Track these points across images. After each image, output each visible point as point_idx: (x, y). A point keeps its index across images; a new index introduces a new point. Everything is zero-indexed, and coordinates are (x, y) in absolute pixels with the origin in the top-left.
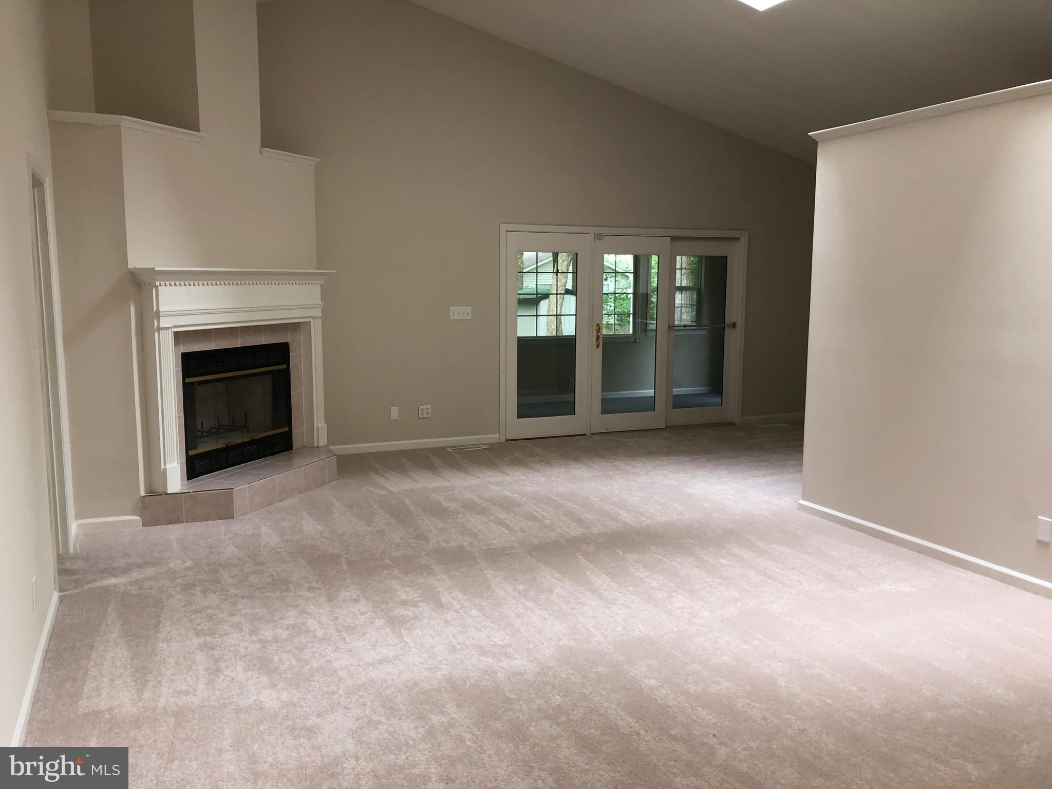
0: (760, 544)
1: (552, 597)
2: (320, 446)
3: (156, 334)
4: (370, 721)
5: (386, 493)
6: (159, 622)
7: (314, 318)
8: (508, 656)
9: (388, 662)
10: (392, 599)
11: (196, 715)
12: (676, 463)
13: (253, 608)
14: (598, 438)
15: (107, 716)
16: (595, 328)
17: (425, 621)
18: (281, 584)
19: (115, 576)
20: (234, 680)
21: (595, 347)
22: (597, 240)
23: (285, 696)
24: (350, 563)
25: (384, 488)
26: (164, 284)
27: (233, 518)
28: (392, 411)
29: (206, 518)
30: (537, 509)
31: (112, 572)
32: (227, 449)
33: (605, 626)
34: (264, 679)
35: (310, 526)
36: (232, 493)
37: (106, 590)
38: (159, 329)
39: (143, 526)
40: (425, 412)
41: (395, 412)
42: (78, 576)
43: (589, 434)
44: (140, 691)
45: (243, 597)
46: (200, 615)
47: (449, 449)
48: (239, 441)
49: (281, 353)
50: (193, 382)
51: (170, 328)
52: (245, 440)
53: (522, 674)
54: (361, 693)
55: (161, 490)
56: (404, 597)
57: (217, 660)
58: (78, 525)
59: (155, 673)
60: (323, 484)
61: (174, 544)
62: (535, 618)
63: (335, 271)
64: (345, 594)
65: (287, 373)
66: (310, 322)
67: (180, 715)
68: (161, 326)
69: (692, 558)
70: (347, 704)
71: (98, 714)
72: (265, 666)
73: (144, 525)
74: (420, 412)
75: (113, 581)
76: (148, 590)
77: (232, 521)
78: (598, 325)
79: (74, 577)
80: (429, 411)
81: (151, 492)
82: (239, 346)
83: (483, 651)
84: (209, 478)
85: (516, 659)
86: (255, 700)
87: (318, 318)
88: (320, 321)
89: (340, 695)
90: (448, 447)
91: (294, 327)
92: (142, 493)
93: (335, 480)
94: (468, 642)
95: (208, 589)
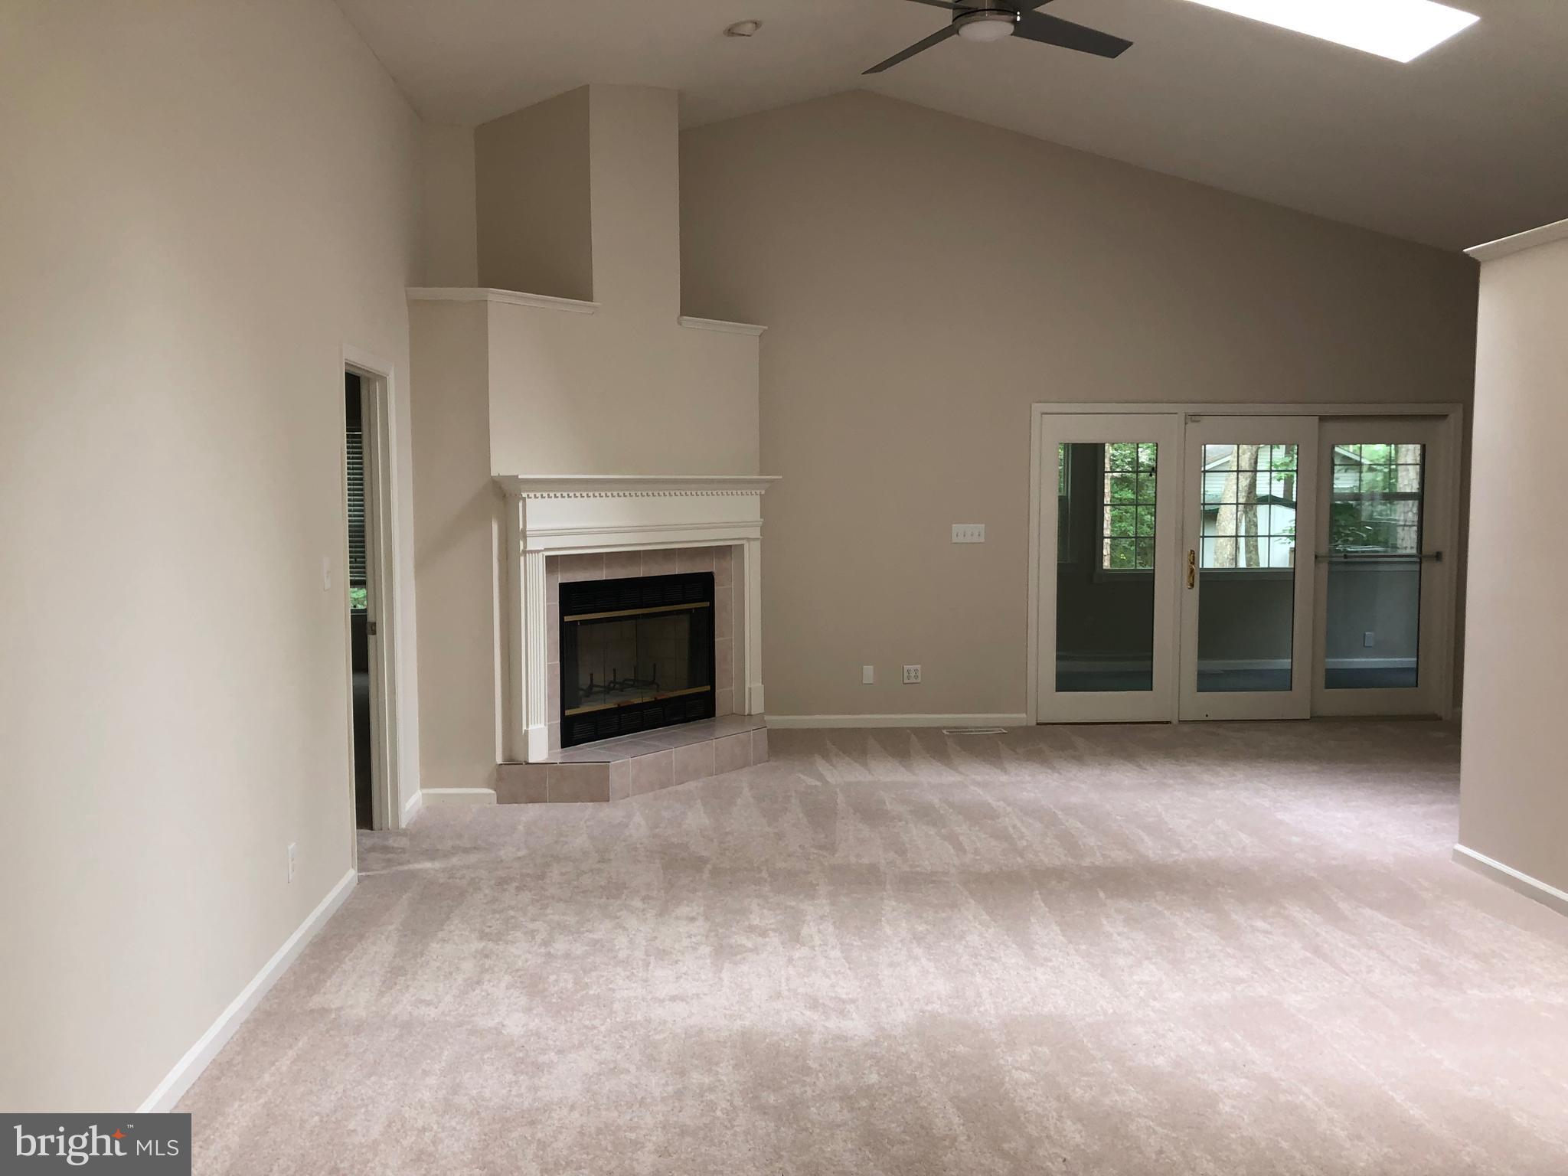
0: (1342, 905)
1: (957, 946)
2: (753, 713)
3: (522, 559)
4: (615, 1068)
5: (819, 784)
6: (448, 918)
7: (748, 539)
8: (842, 1013)
9: (682, 1000)
10: (738, 922)
11: (425, 1029)
12: (1291, 773)
13: (564, 914)
14: (1186, 728)
15: (333, 1016)
16: (1186, 558)
17: (764, 955)
18: (615, 890)
19: (432, 859)
20: (489, 997)
21: (1187, 586)
22: (1190, 422)
23: (533, 1025)
24: (716, 872)
25: (821, 778)
26: (533, 496)
27: (608, 801)
28: (864, 671)
29: (575, 798)
30: (1019, 825)
31: (432, 854)
32: (620, 710)
33: (1007, 993)
34: (523, 1000)
35: (697, 819)
36: (608, 767)
37: (413, 875)
38: (525, 552)
39: (498, 803)
40: (913, 674)
41: (869, 673)
42: (392, 855)
43: (1175, 721)
44: (381, 994)
45: (560, 900)
46: (498, 916)
47: (945, 732)
48: (637, 701)
49: (701, 587)
50: (576, 621)
51: (541, 551)
52: (647, 699)
53: (846, 1039)
54: (625, 1033)
55: (521, 758)
56: (756, 922)
57: (484, 970)
58: (423, 794)
59: (409, 976)
60: (744, 767)
61: (521, 828)
62: (914, 971)
63: (781, 477)
64: (684, 910)
65: (710, 612)
66: (743, 545)
67: (407, 1027)
68: (528, 548)
69: (1209, 915)
70: (601, 1043)
71: (324, 1011)
72: (533, 985)
73: (499, 801)
74: (906, 675)
75: (428, 865)
76: (458, 880)
77: (604, 804)
78: (1192, 552)
79: (390, 856)
80: (919, 674)
81: (511, 761)
82: (641, 576)
83: (814, 1004)
84: (590, 747)
85: (852, 1019)
86: (498, 1023)
87: (754, 539)
88: (758, 543)
89: (599, 1031)
90: (944, 728)
91: (723, 552)
92: (499, 760)
93: (764, 762)
94: (801, 990)
95: (525, 886)
